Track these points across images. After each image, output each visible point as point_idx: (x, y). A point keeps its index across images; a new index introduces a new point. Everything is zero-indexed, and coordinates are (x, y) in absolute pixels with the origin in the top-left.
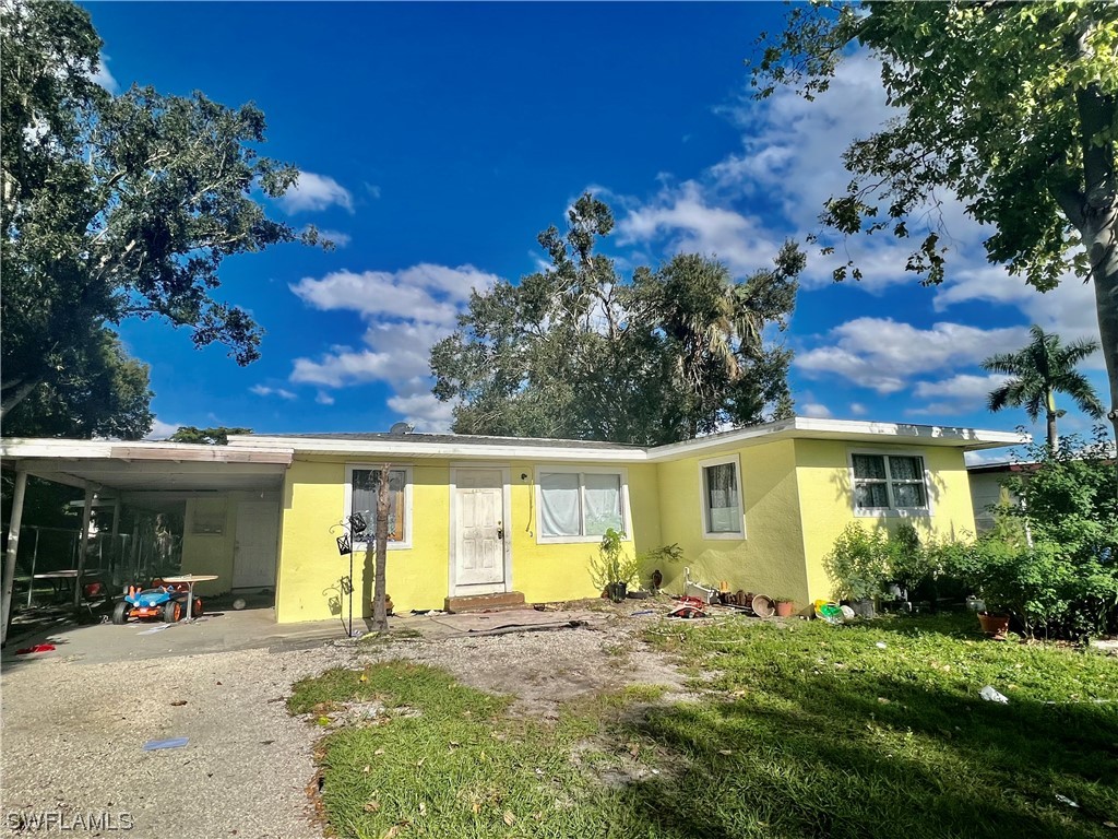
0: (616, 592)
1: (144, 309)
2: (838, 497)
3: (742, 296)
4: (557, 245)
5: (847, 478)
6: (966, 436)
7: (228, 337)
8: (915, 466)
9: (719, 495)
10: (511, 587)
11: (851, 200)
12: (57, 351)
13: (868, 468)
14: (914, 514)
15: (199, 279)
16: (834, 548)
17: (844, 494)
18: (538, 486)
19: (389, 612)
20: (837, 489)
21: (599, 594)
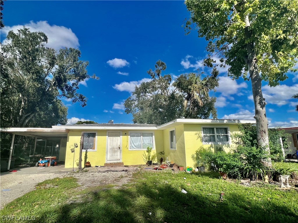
1: (61, 95)
2: (197, 139)
3: (204, 83)
5: (201, 134)
7: (80, 101)
8: (226, 130)
10: (121, 161)
11: (209, 59)
12: (38, 107)
13: (210, 131)
14: (224, 144)
15: (74, 87)
16: (196, 153)
17: (199, 138)
18: (129, 136)
19: (90, 166)
20: (197, 137)
21: (145, 163)
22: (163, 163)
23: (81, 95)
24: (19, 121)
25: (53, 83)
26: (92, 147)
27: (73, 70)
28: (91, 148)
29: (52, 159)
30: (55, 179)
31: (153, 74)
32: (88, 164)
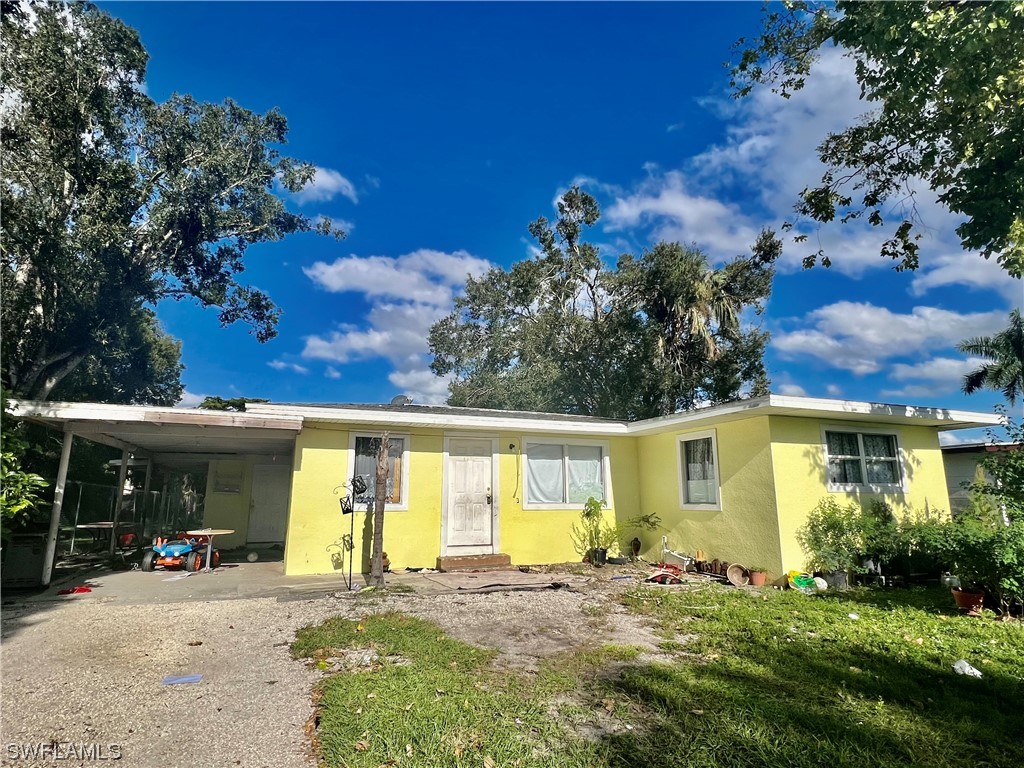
0: (596, 557)
1: (179, 291)
2: (811, 472)
3: (721, 282)
4: (546, 234)
5: (820, 455)
6: (940, 416)
7: (250, 317)
8: (889, 444)
9: (696, 468)
10: (498, 550)
11: (826, 191)
12: (103, 328)
13: (842, 445)
14: (887, 491)
15: (226, 265)
16: (808, 521)
17: (817, 469)
18: (525, 456)
19: (388, 569)
20: (810, 465)
21: (580, 559)
23: (255, 295)
24: (18, 383)
26: (390, 494)
29: (217, 539)
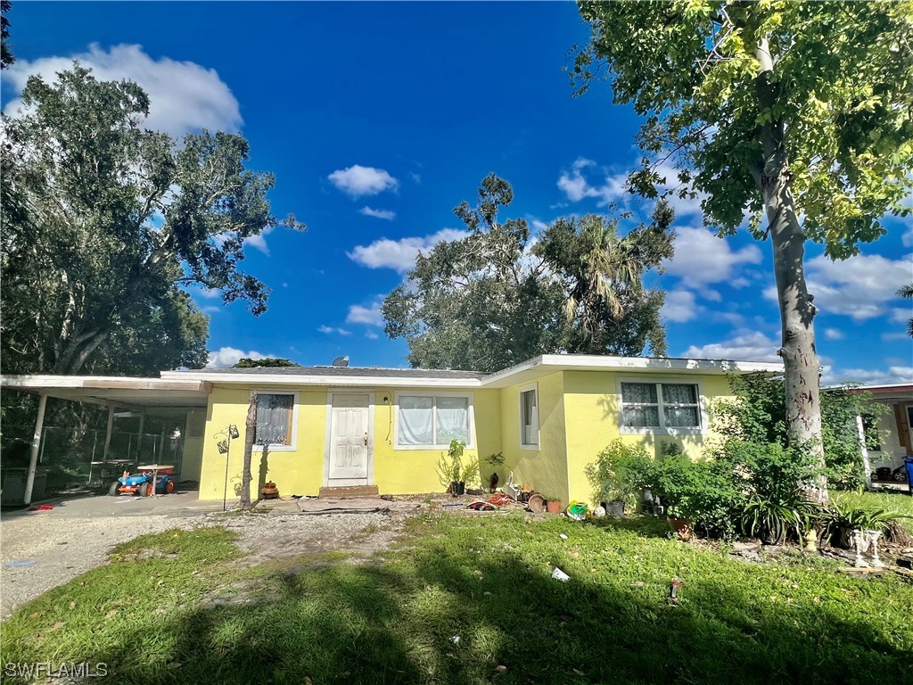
0: (458, 489)
1: (187, 279)
2: (605, 417)
3: (629, 247)
4: (470, 217)
5: (614, 402)
7: (246, 296)
8: (692, 393)
10: (371, 482)
11: (645, 173)
12: (117, 312)
14: (685, 433)
15: (230, 255)
16: (598, 459)
17: (611, 415)
18: (397, 407)
19: (275, 496)
20: (604, 411)
21: (445, 490)
22: (498, 489)
23: (250, 278)
24: (60, 355)
25: (166, 239)
26: (284, 438)
27: (227, 202)
28: (280, 442)
29: (160, 472)
30: (168, 532)
31: (473, 217)
32: (269, 491)
